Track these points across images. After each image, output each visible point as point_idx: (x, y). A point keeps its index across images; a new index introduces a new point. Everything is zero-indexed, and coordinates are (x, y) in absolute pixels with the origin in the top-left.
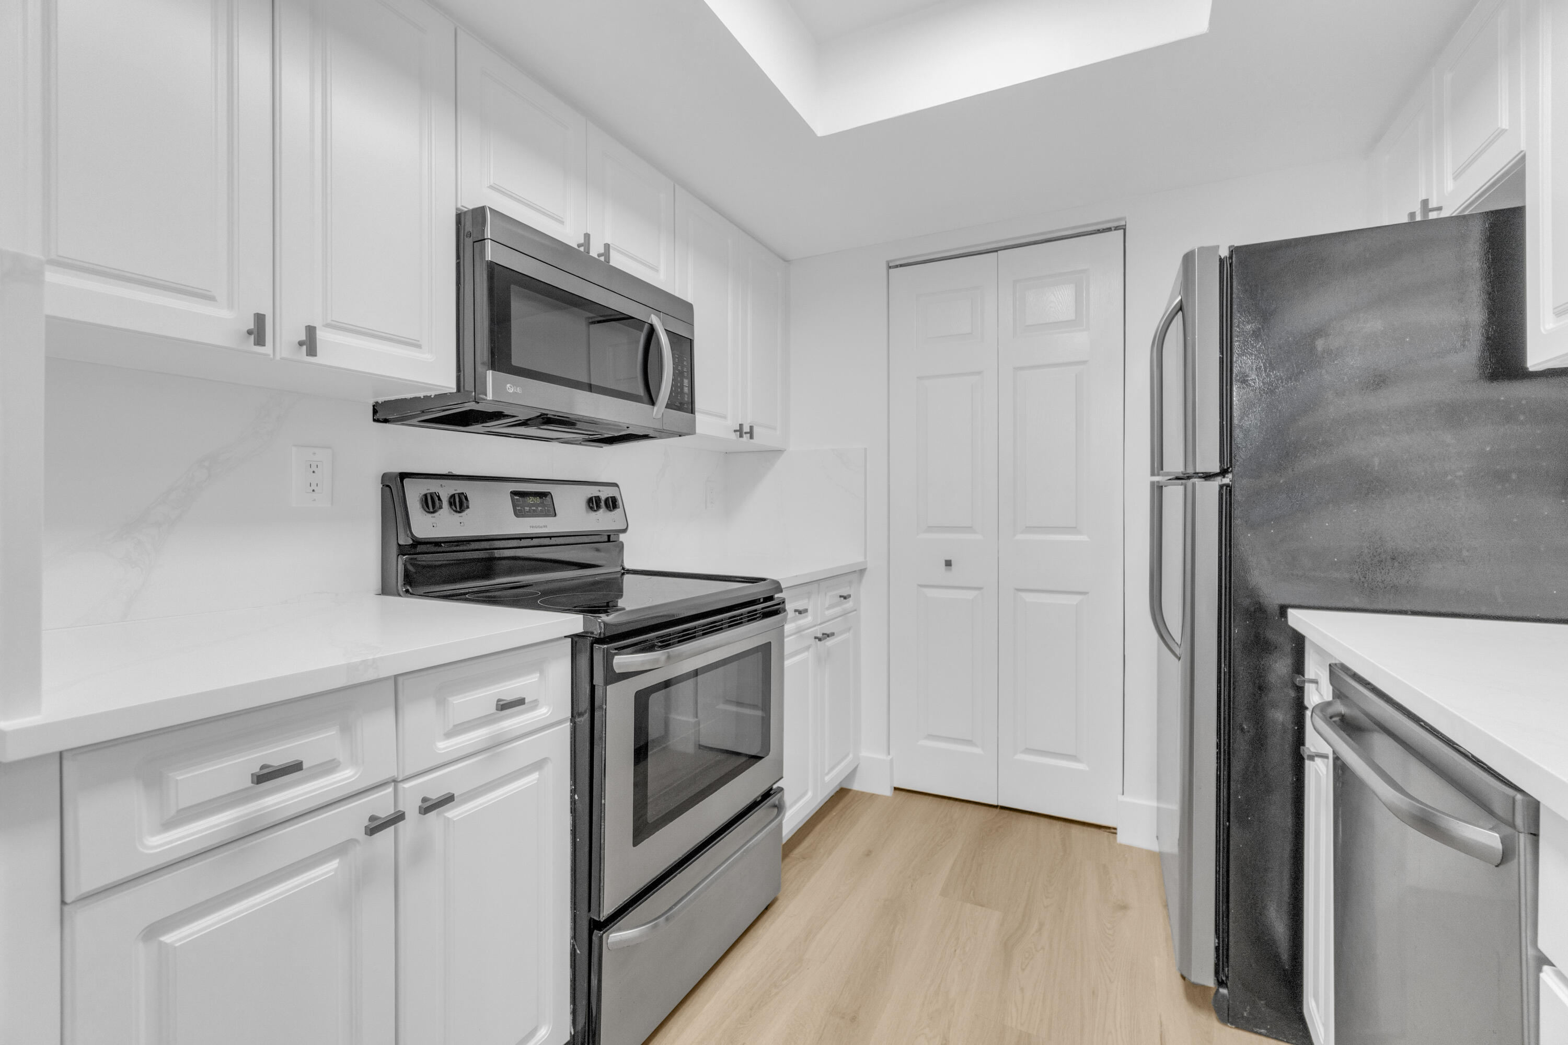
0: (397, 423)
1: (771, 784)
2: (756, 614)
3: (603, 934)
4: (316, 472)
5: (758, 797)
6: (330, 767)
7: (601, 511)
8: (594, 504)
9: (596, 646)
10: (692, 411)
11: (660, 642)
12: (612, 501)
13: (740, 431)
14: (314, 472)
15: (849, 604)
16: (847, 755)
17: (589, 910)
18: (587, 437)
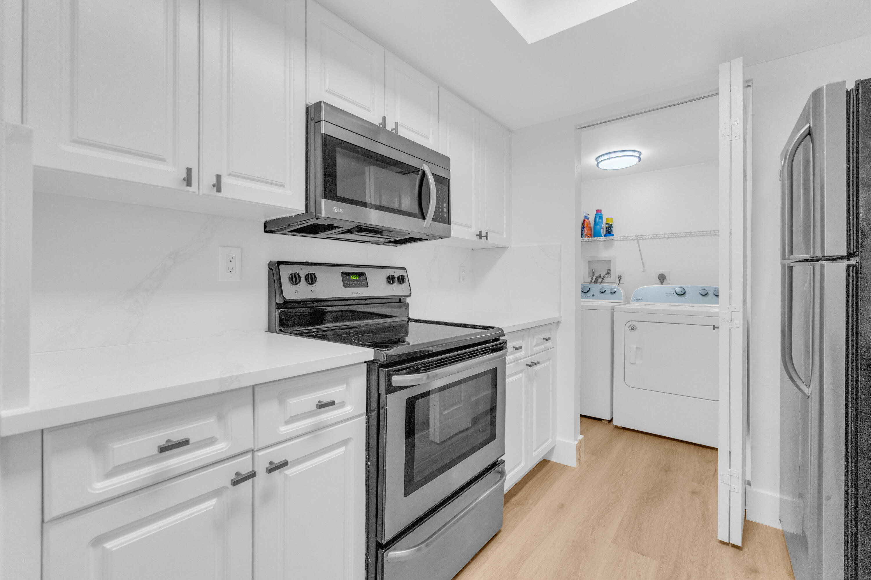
0: (277, 233)
1: (498, 457)
2: (487, 350)
3: (384, 552)
4: (232, 261)
5: (489, 466)
6: (211, 441)
7: (395, 284)
8: (391, 280)
9: (381, 369)
10: (449, 223)
11: (423, 367)
12: (402, 278)
13: (480, 236)
14: (231, 261)
15: (549, 344)
16: (548, 439)
17: (376, 536)
18: (386, 240)
